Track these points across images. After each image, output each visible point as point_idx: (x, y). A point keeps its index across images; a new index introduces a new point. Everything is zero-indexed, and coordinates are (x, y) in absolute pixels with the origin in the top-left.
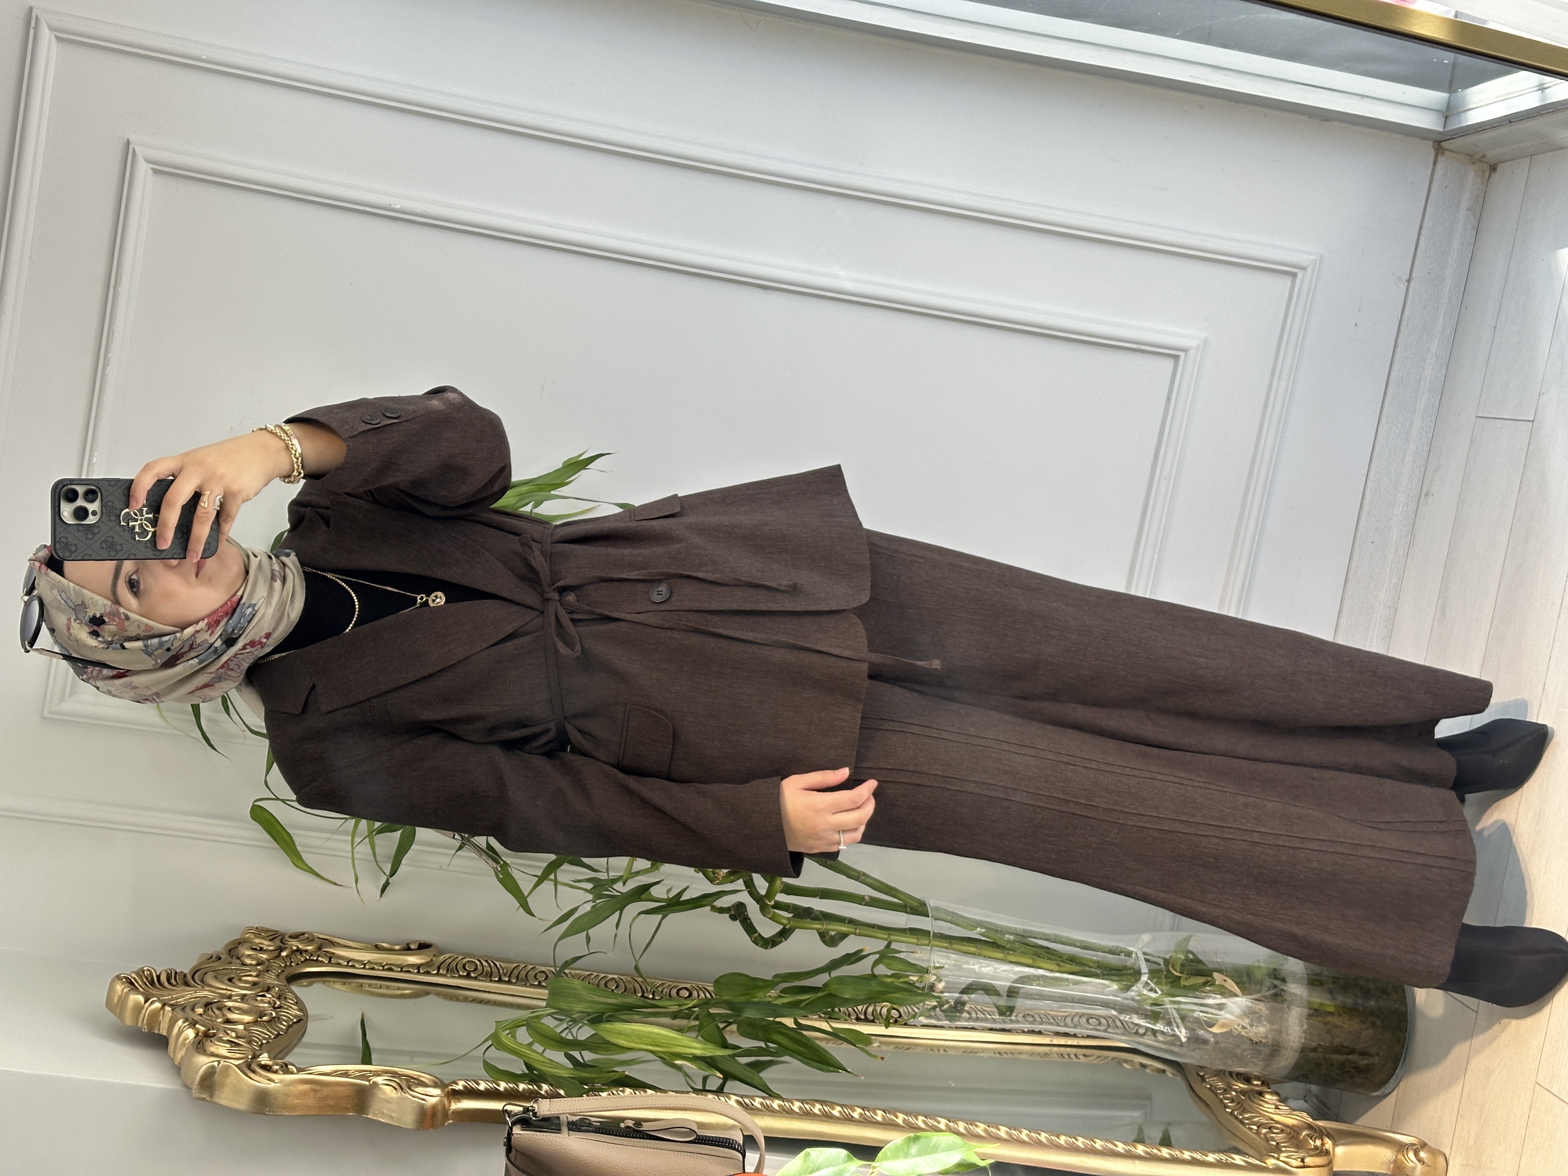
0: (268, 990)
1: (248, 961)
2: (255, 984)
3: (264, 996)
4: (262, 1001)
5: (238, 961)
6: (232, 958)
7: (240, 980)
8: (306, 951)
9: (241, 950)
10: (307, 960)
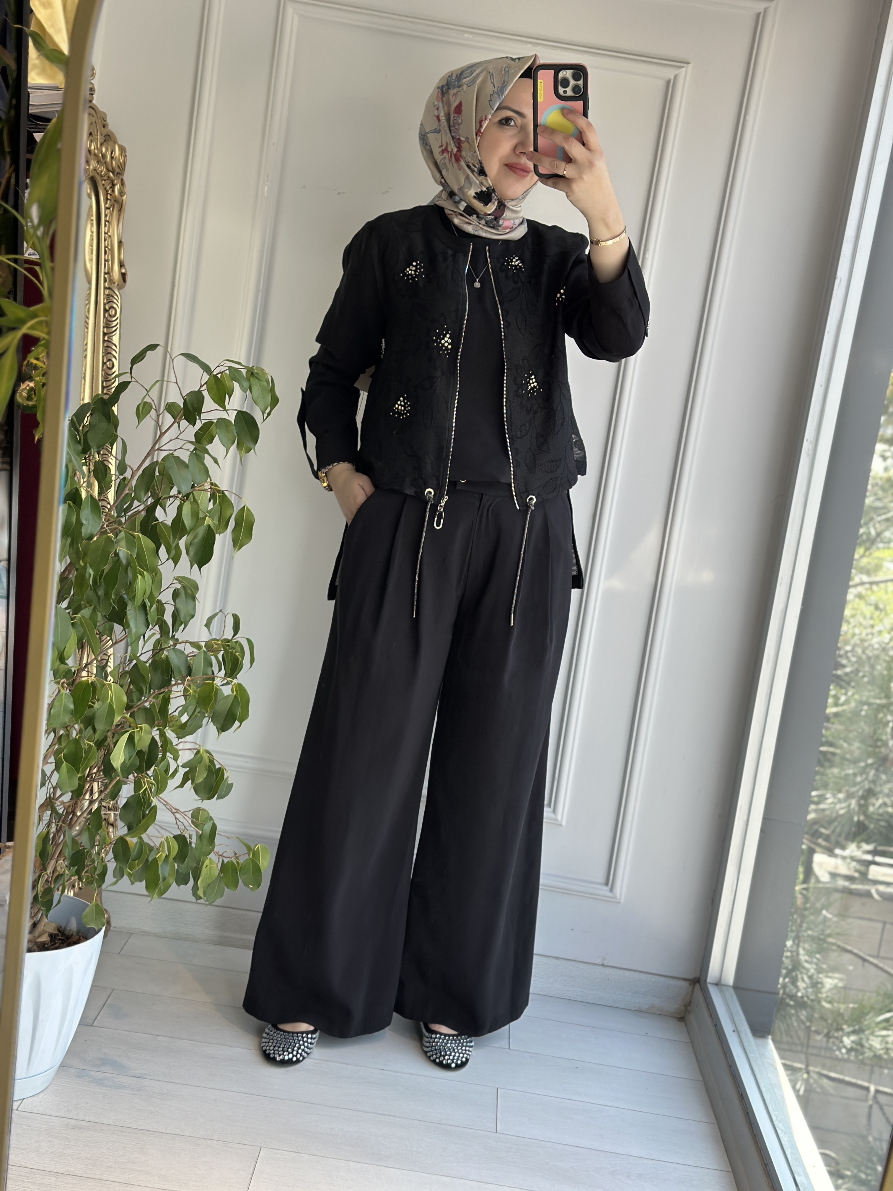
1: (104, 150)
6: (106, 136)
8: (113, 191)
9: (111, 143)
10: (107, 191)
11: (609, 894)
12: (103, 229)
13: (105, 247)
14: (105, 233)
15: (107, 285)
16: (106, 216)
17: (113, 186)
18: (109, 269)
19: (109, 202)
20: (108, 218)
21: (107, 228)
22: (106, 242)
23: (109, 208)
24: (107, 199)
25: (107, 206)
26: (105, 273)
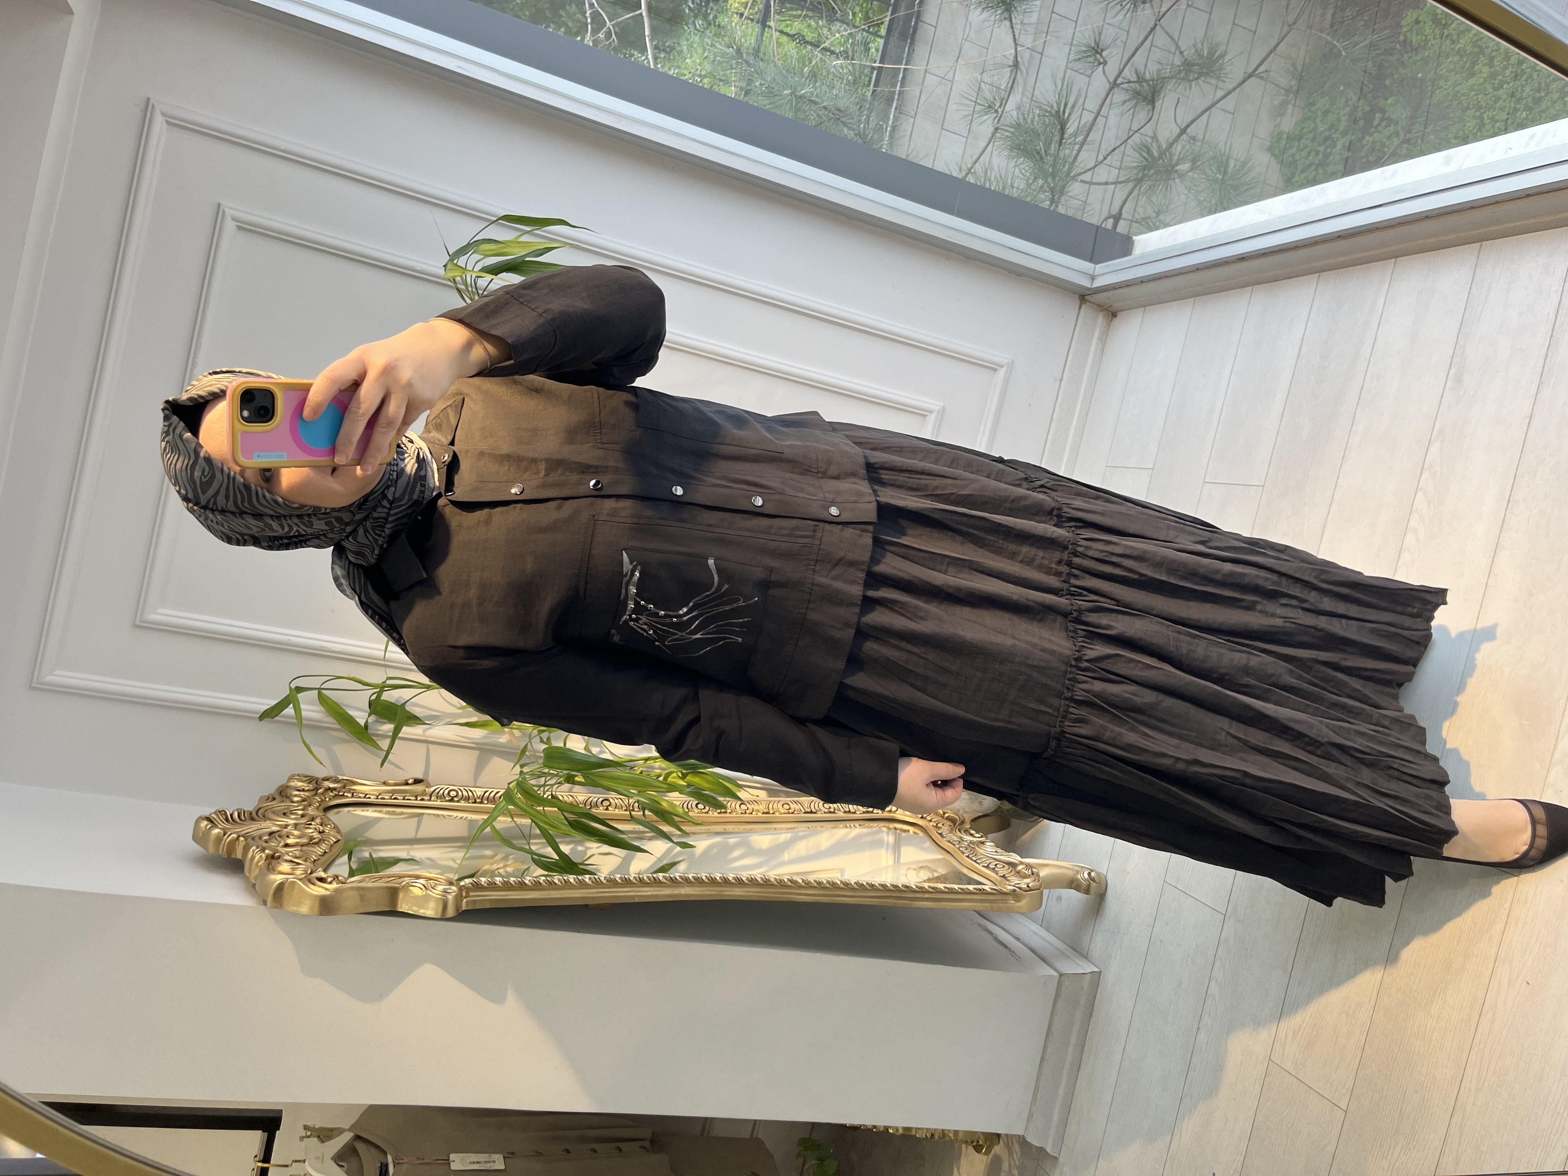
0: (313, 820)
1: (296, 799)
2: (303, 816)
3: (311, 824)
4: (310, 828)
5: (288, 800)
6: (283, 797)
7: (292, 814)
8: (335, 789)
9: (289, 791)
10: (336, 795)
11: (1005, 368)
12: (373, 799)
13: (391, 799)
14: (377, 798)
15: (426, 798)
16: (360, 797)
17: (329, 789)
18: (412, 796)
19: (346, 794)
20: (362, 795)
21: (372, 797)
22: (386, 797)
23: (353, 794)
24: (343, 795)
25: (350, 795)
26: (416, 800)
